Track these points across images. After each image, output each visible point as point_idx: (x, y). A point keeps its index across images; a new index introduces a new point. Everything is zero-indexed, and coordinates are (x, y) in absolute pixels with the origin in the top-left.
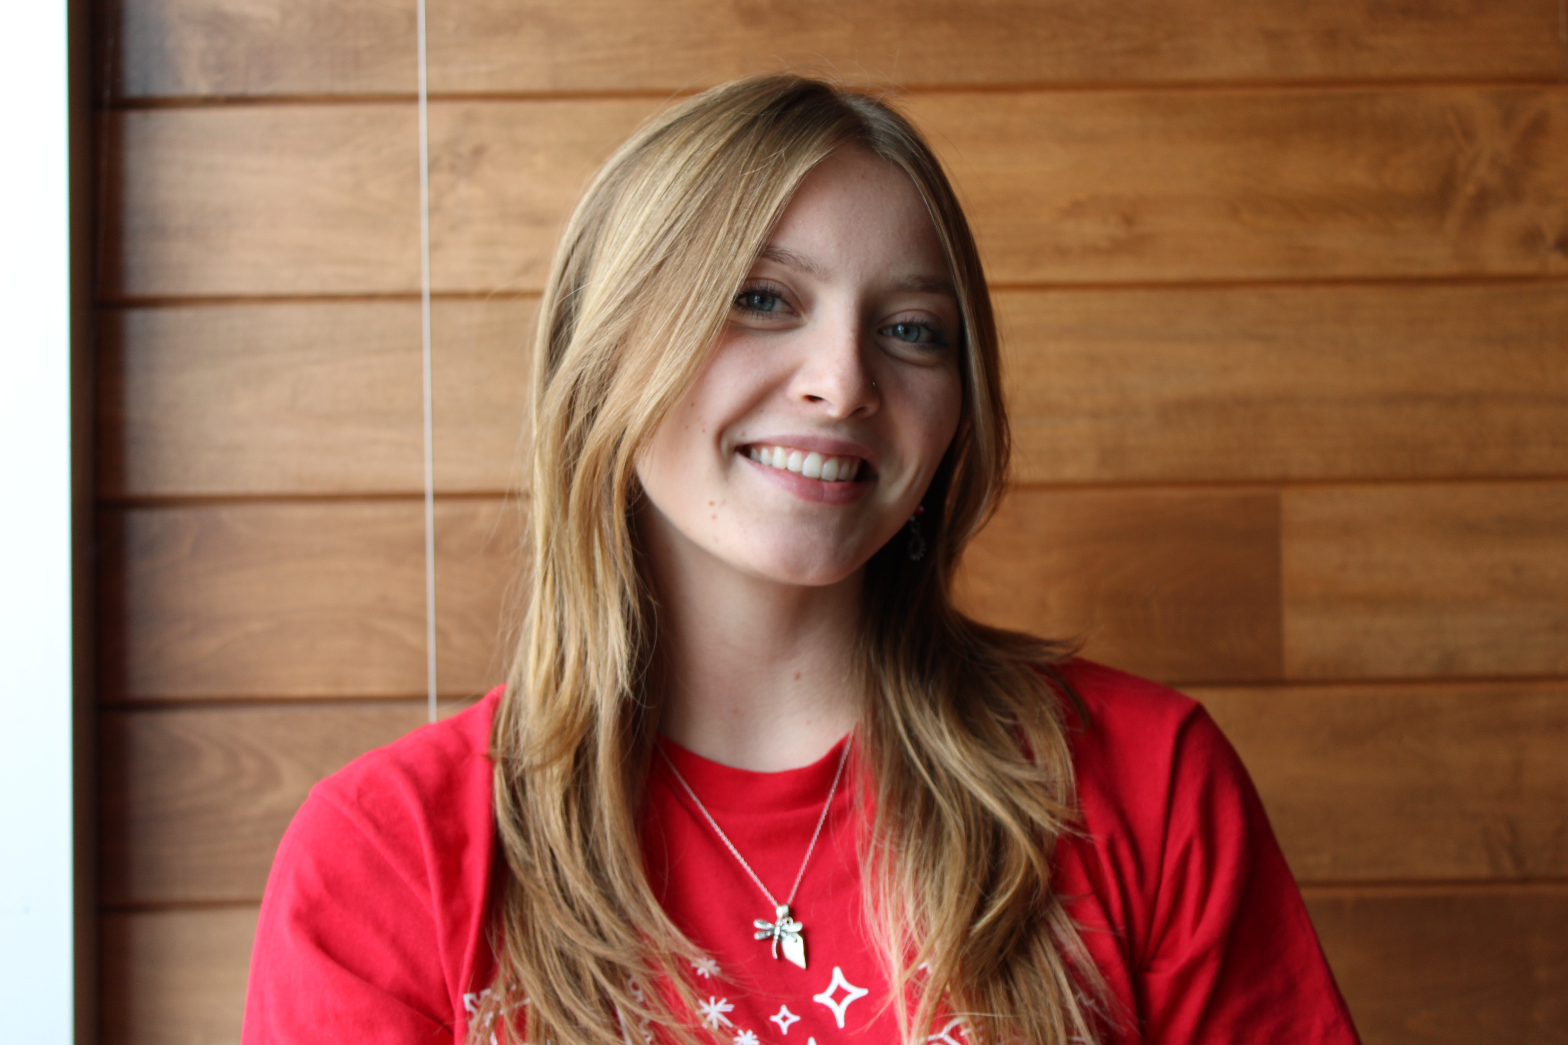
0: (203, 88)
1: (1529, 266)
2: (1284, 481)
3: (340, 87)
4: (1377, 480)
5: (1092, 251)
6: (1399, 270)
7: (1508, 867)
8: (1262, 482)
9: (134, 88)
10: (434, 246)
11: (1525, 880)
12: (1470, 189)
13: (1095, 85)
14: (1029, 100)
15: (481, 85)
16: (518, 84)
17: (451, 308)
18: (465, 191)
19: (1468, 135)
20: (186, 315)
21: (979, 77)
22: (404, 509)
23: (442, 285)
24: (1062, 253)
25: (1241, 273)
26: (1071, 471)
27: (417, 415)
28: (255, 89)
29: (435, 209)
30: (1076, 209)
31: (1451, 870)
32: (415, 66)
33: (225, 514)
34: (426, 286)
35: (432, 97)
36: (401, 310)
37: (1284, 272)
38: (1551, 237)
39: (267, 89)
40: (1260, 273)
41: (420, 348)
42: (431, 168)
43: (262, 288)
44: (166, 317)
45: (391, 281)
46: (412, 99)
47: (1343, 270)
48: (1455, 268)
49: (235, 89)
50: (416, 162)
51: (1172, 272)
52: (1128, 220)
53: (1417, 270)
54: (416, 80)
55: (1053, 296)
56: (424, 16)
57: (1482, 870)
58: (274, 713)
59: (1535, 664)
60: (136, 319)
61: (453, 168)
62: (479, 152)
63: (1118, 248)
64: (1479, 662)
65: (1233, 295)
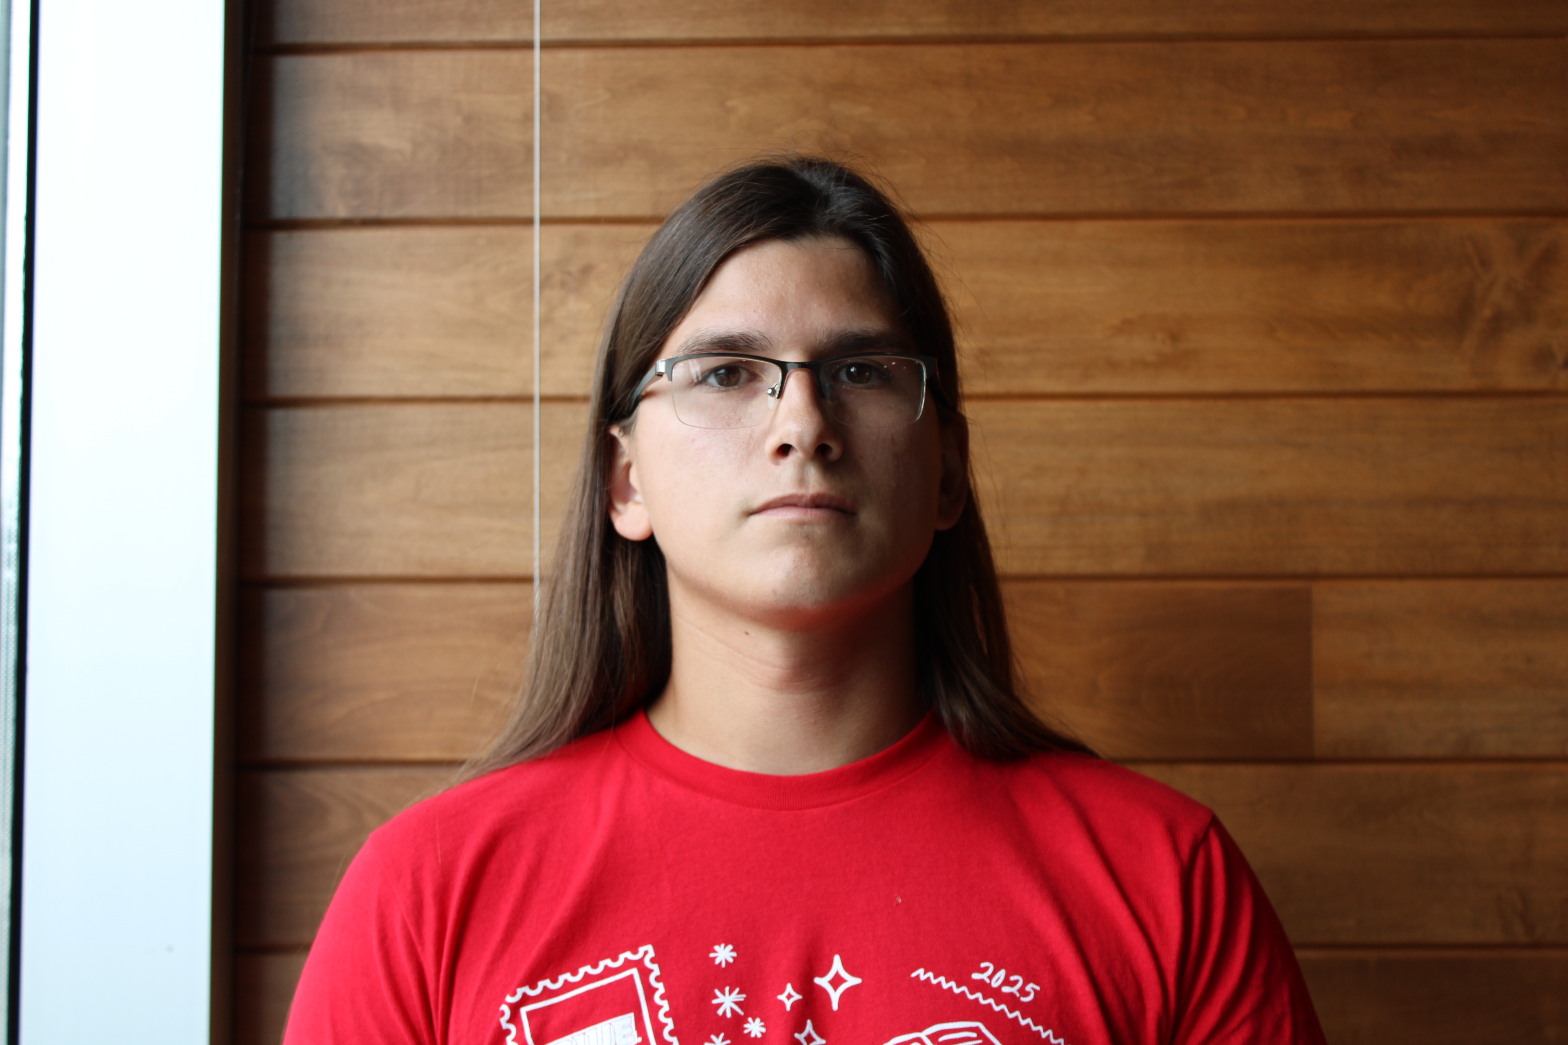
0: (342, 212)
1: (1541, 383)
2: (1315, 576)
3: (463, 212)
4: (1401, 576)
5: (1141, 364)
6: (1421, 385)
7: (1519, 933)
8: (1295, 576)
9: (281, 212)
10: (545, 355)
11: (1535, 945)
12: (1487, 312)
14: (1085, 228)
15: (589, 211)
16: (623, 209)
17: (556, 408)
18: (574, 305)
19: (1485, 262)
20: (323, 414)
21: (1039, 207)
22: (514, 591)
23: (551, 390)
24: (1113, 366)
25: (1277, 386)
26: (1119, 565)
27: (527, 505)
28: (389, 213)
29: (546, 321)
30: (1126, 327)
31: (1468, 936)
32: (531, 192)
33: (353, 592)
34: (537, 392)
35: (544, 221)
36: (516, 409)
37: (1317, 386)
38: (1560, 356)
39: (399, 213)
40: (1294, 386)
41: (531, 446)
42: (542, 286)
43: (390, 391)
44: (304, 416)
46: (528, 222)
47: (1369, 384)
48: (1473, 384)
49: (371, 213)
50: (531, 279)
51: (1213, 385)
52: (1174, 337)
53: (1437, 385)
54: (531, 205)
55: (1104, 404)
56: (539, 146)
57: (1498, 936)
58: (395, 773)
60: (278, 418)
61: (563, 285)
62: (587, 270)
63: (1163, 363)
64: (1493, 744)
65: (1269, 406)
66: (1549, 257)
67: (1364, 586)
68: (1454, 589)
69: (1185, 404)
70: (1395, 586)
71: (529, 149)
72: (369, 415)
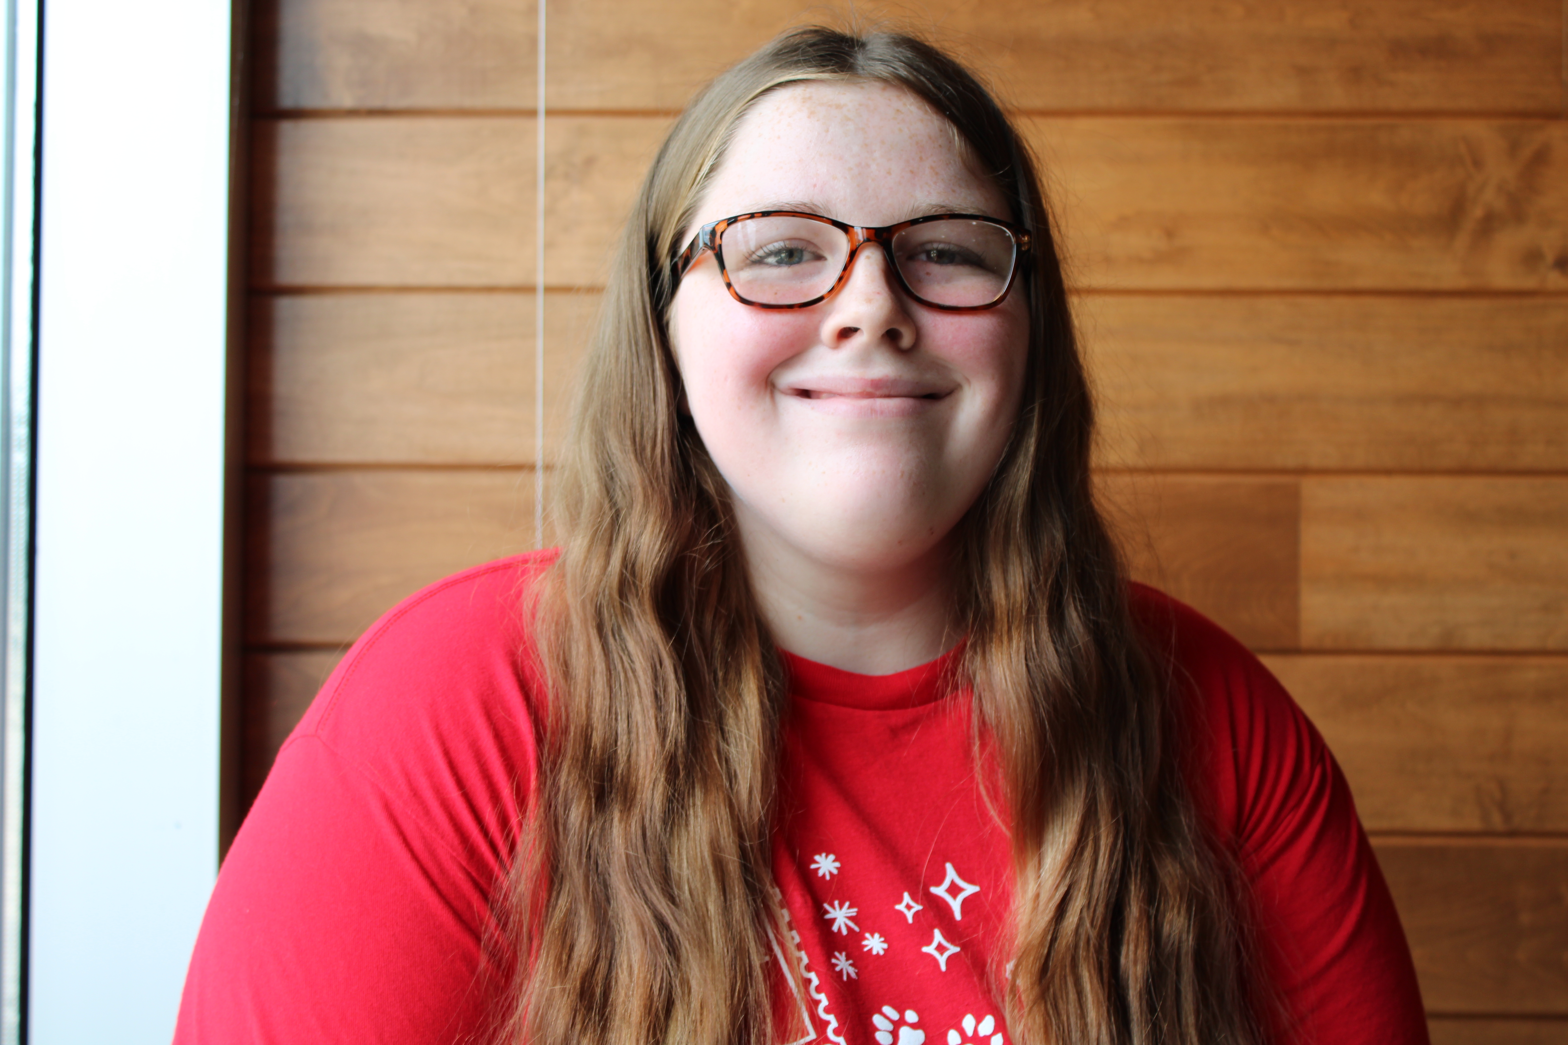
0: (347, 101)
1: (1529, 282)
2: (1304, 471)
3: (468, 102)
4: (1388, 472)
5: (1136, 260)
6: (1412, 283)
7: (1497, 821)
8: (1284, 471)
9: (286, 100)
10: (549, 245)
11: (1512, 834)
12: (1478, 212)
13: (1143, 112)
14: (1083, 124)
15: (593, 103)
16: (627, 101)
17: (561, 300)
18: (577, 196)
19: (1478, 163)
20: (327, 303)
22: (517, 479)
23: (554, 280)
25: (1269, 283)
27: (530, 395)
28: (393, 103)
29: (550, 212)
30: (1123, 223)
31: (1446, 823)
32: (535, 84)
33: (358, 479)
34: (540, 280)
35: (550, 113)
36: (518, 301)
37: (1309, 283)
38: (1550, 257)
42: (549, 174)
45: (509, 275)
46: (532, 113)
47: (1361, 282)
48: (1462, 283)
49: (376, 102)
50: (535, 170)
51: (1208, 281)
52: (1170, 234)
53: (1428, 284)
54: (535, 97)
57: (1474, 823)
59: (1526, 639)
60: (284, 306)
61: (567, 176)
62: (590, 162)
63: (1159, 259)
64: (1476, 638)
65: (1263, 304)
66: (1541, 158)
67: (1353, 481)
68: (1442, 485)
69: (1180, 300)
70: (1383, 482)
71: (533, 41)
72: (374, 304)
